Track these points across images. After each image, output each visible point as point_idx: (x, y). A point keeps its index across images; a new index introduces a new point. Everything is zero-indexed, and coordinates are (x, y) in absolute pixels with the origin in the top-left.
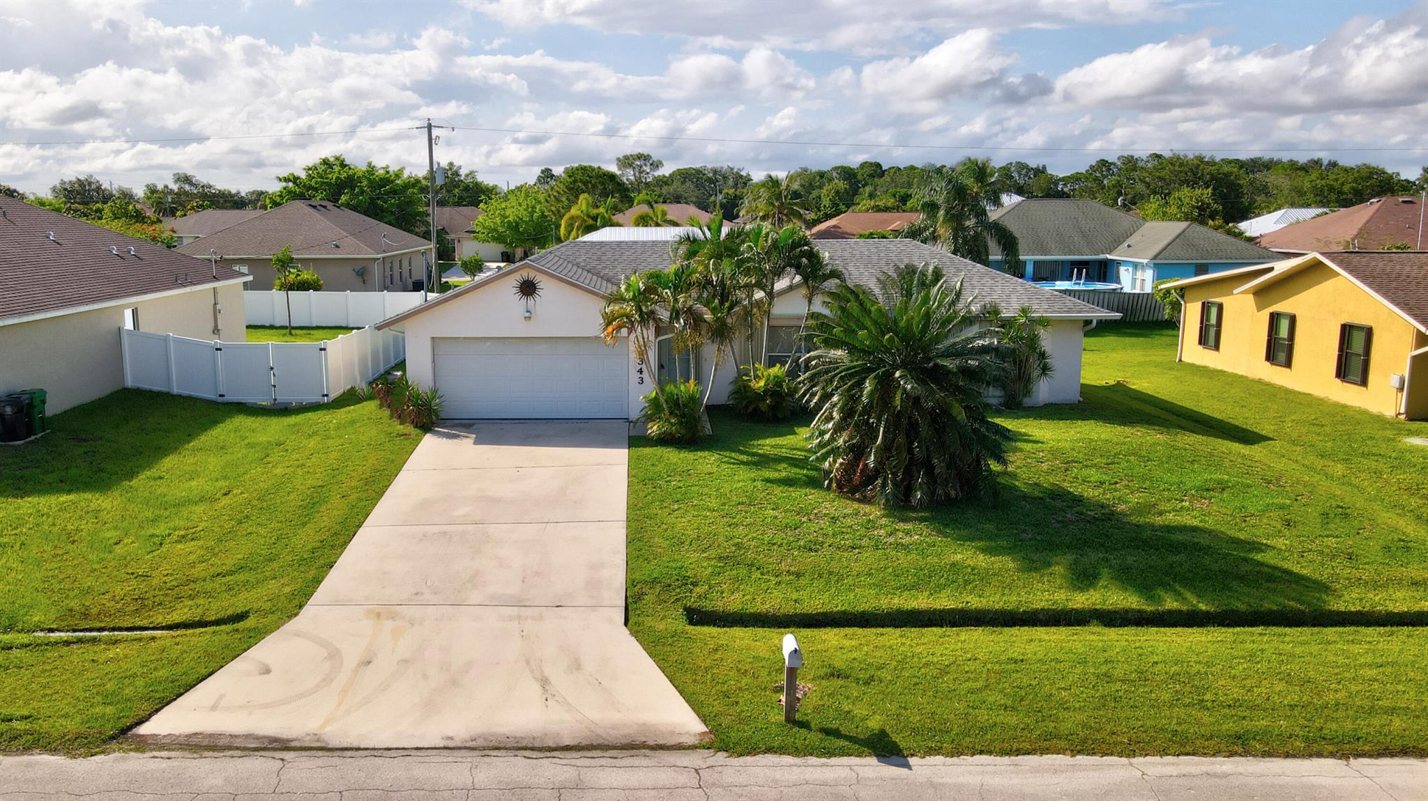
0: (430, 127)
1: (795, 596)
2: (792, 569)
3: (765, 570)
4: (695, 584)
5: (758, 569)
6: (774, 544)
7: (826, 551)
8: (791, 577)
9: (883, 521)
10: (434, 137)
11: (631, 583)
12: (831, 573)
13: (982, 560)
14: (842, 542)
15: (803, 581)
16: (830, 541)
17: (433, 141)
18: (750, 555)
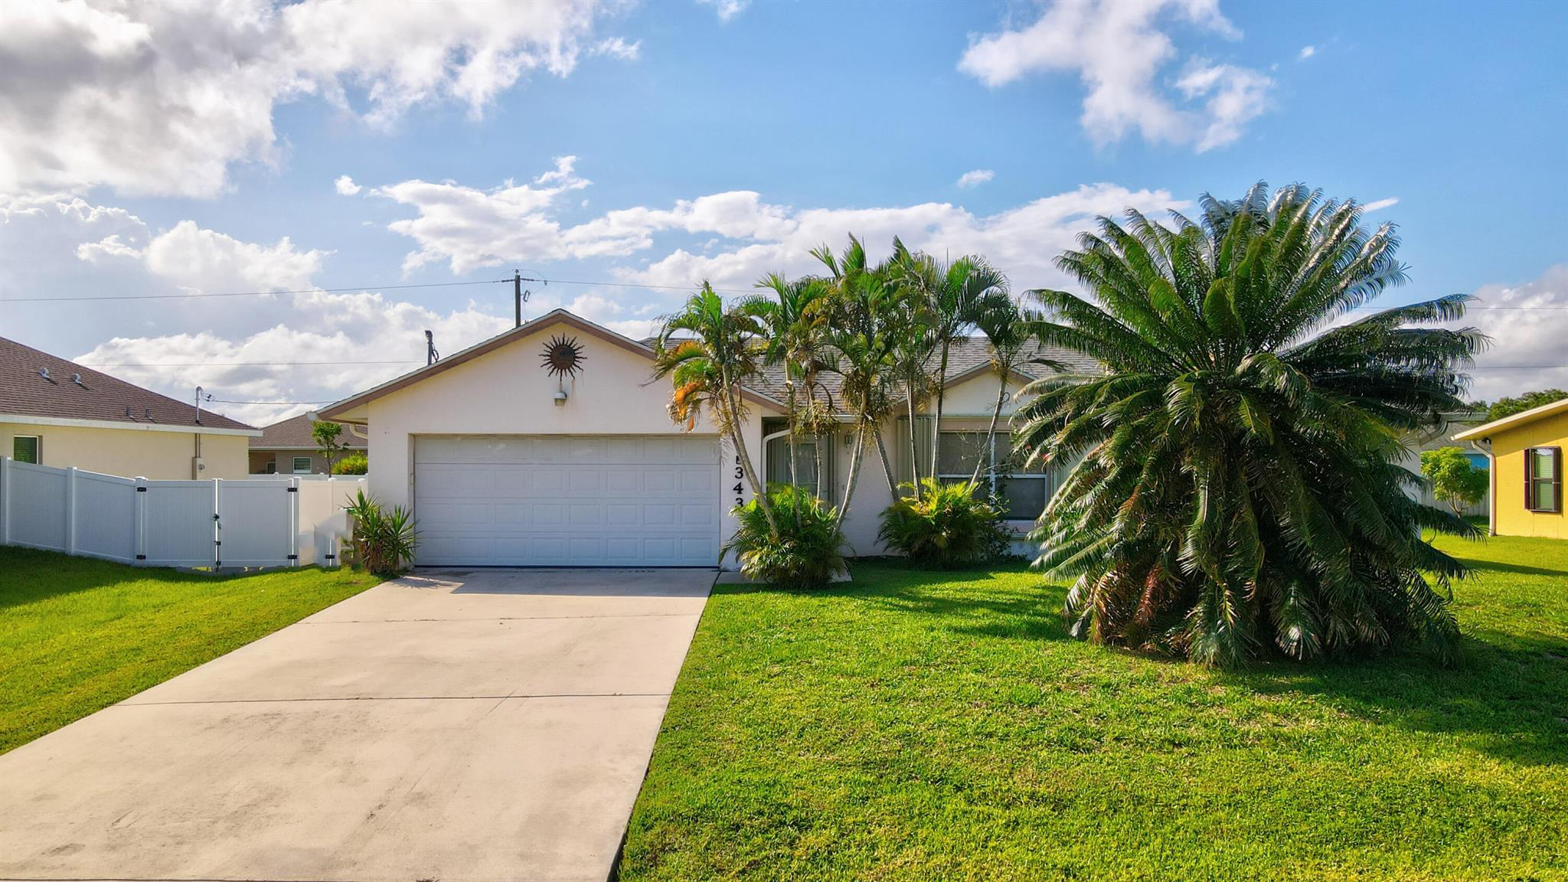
0: (518, 280)
1: (1061, 857)
2: (1042, 790)
3: (977, 793)
4: (802, 825)
5: (959, 789)
6: (990, 735)
7: (1109, 751)
8: (1041, 809)
9: (1220, 691)
10: (522, 292)
11: (642, 820)
12: (1139, 801)
13: (1494, 773)
14: (1146, 732)
15: (1075, 820)
16: (1115, 728)
17: (522, 297)
18: (937, 758)
